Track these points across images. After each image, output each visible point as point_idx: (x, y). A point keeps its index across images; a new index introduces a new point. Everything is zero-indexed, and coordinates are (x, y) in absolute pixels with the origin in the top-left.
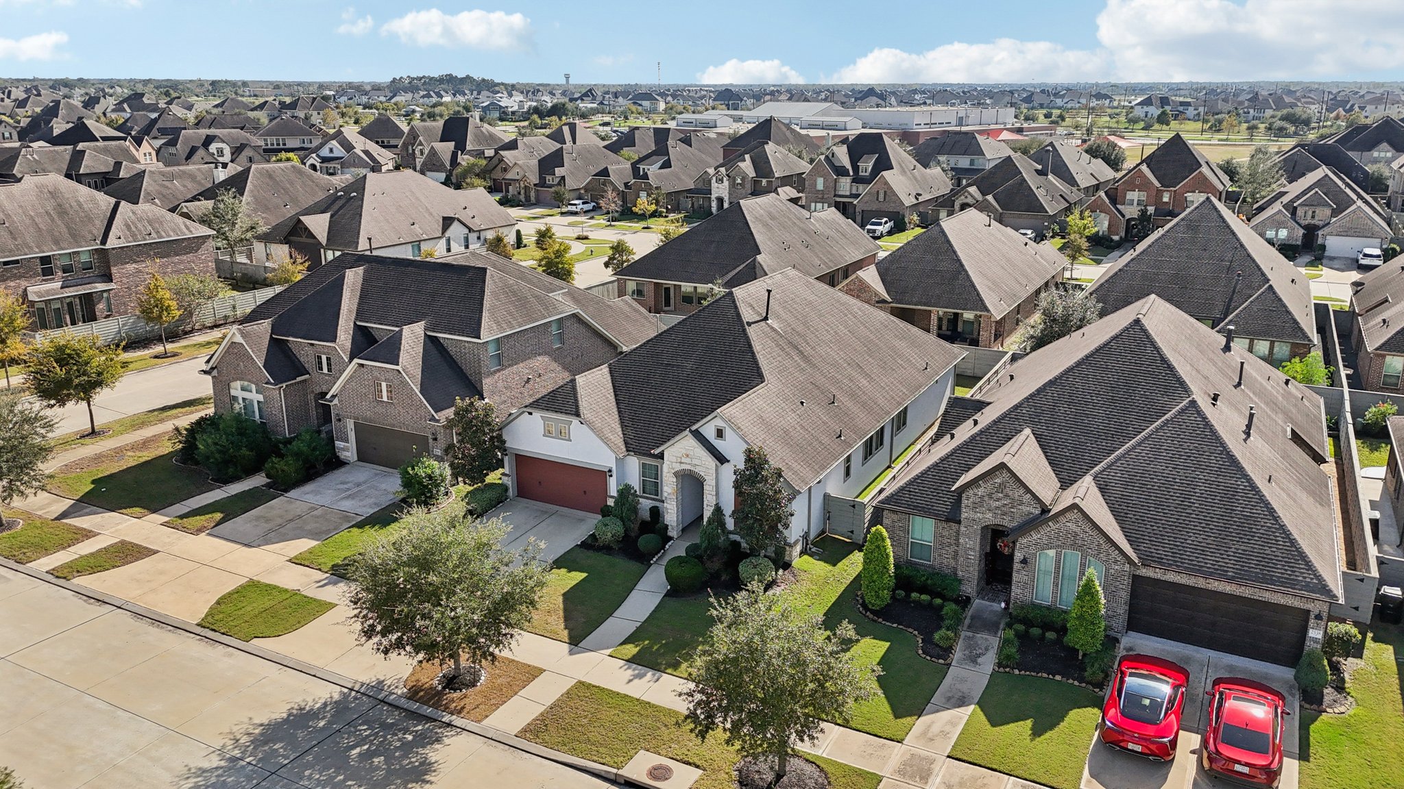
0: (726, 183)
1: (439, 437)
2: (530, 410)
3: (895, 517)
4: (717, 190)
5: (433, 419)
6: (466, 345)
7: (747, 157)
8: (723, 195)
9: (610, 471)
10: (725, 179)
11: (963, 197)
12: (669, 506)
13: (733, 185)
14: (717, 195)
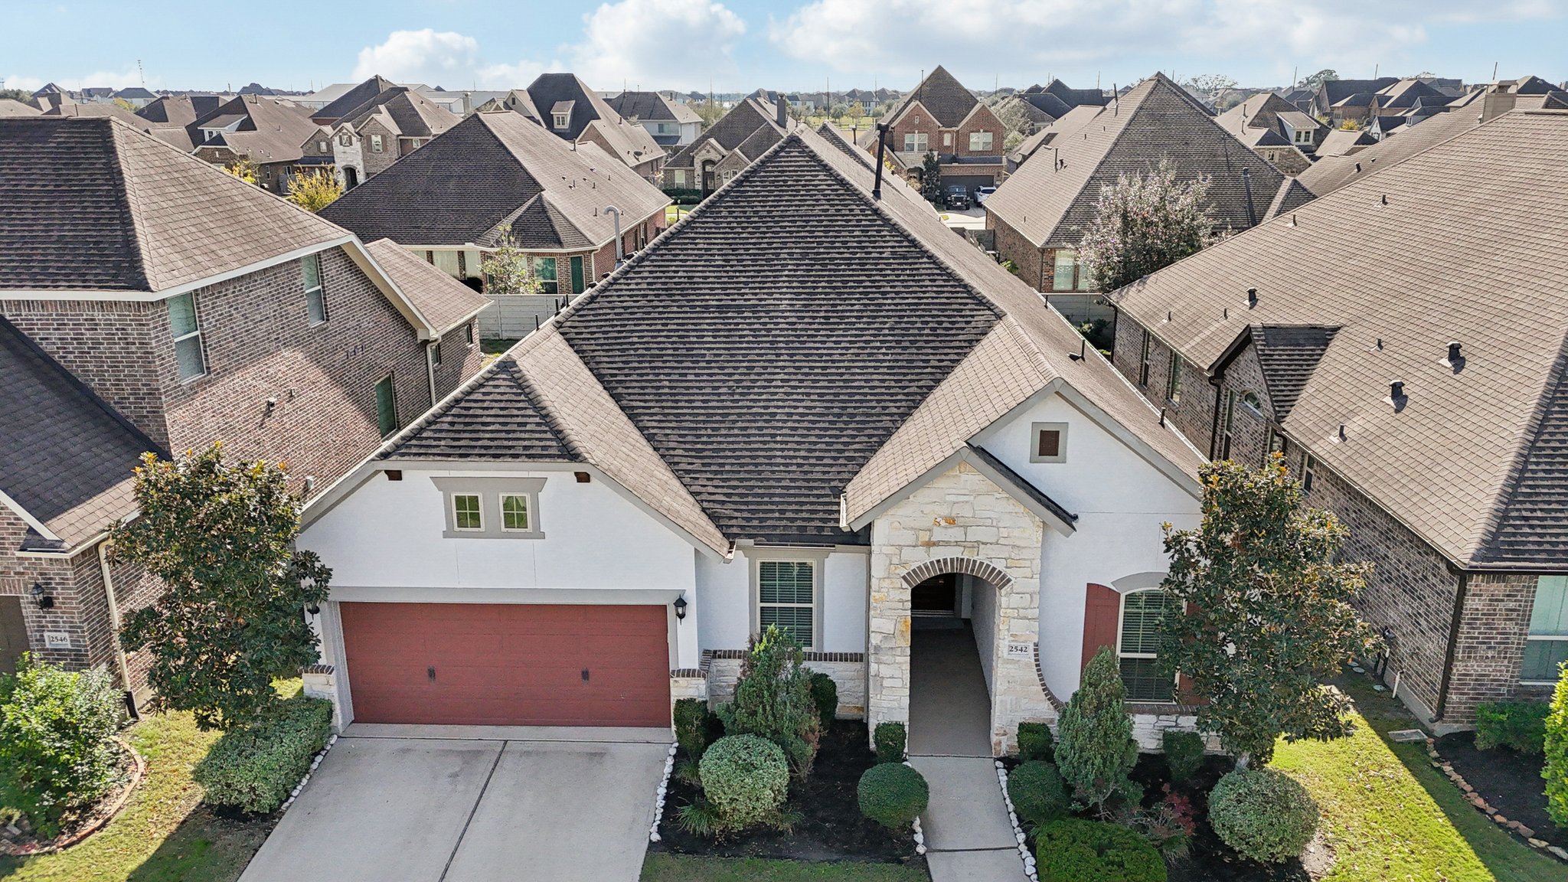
0: (357, 145)
1: (58, 593)
2: (392, 464)
3: (1498, 588)
4: (343, 155)
5: (34, 542)
6: (98, 315)
7: (382, 107)
8: (354, 164)
9: (681, 603)
10: (354, 139)
11: (704, 152)
12: (884, 670)
13: (368, 147)
14: (344, 164)
